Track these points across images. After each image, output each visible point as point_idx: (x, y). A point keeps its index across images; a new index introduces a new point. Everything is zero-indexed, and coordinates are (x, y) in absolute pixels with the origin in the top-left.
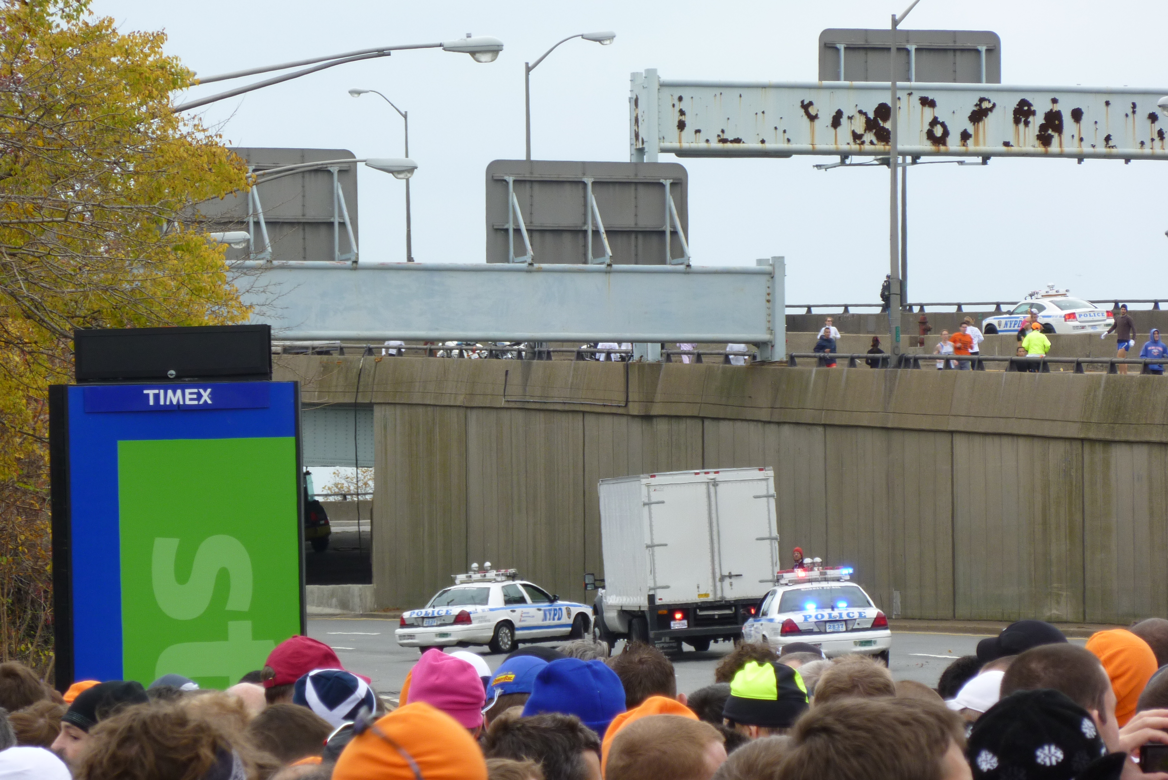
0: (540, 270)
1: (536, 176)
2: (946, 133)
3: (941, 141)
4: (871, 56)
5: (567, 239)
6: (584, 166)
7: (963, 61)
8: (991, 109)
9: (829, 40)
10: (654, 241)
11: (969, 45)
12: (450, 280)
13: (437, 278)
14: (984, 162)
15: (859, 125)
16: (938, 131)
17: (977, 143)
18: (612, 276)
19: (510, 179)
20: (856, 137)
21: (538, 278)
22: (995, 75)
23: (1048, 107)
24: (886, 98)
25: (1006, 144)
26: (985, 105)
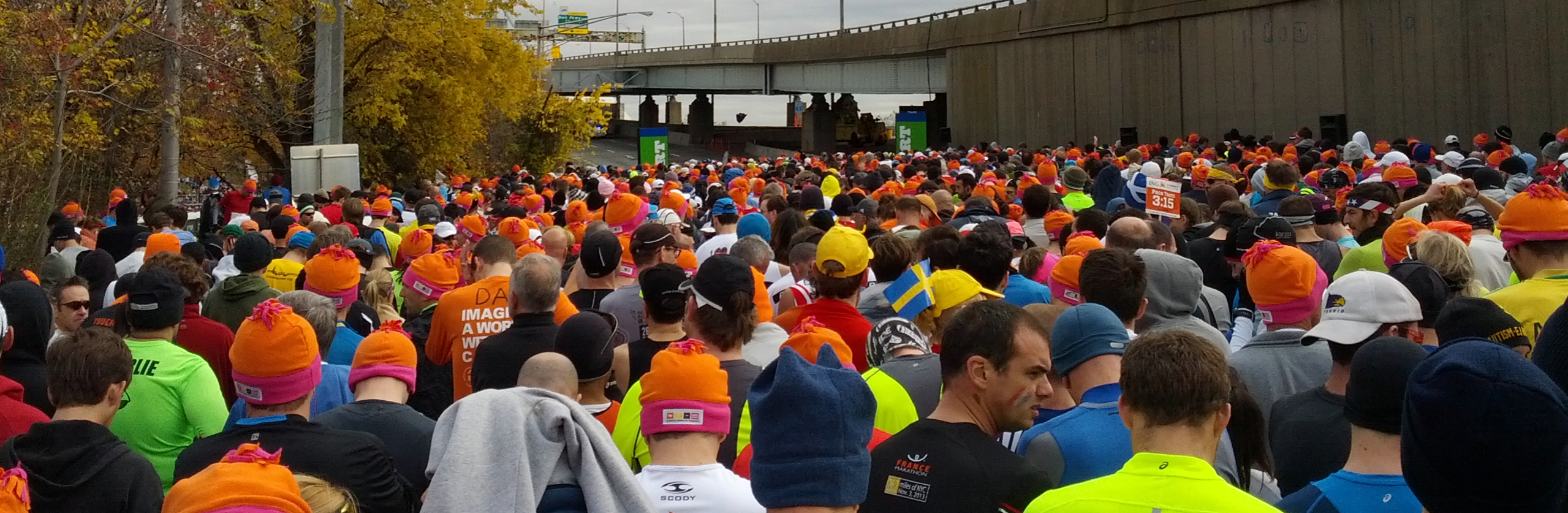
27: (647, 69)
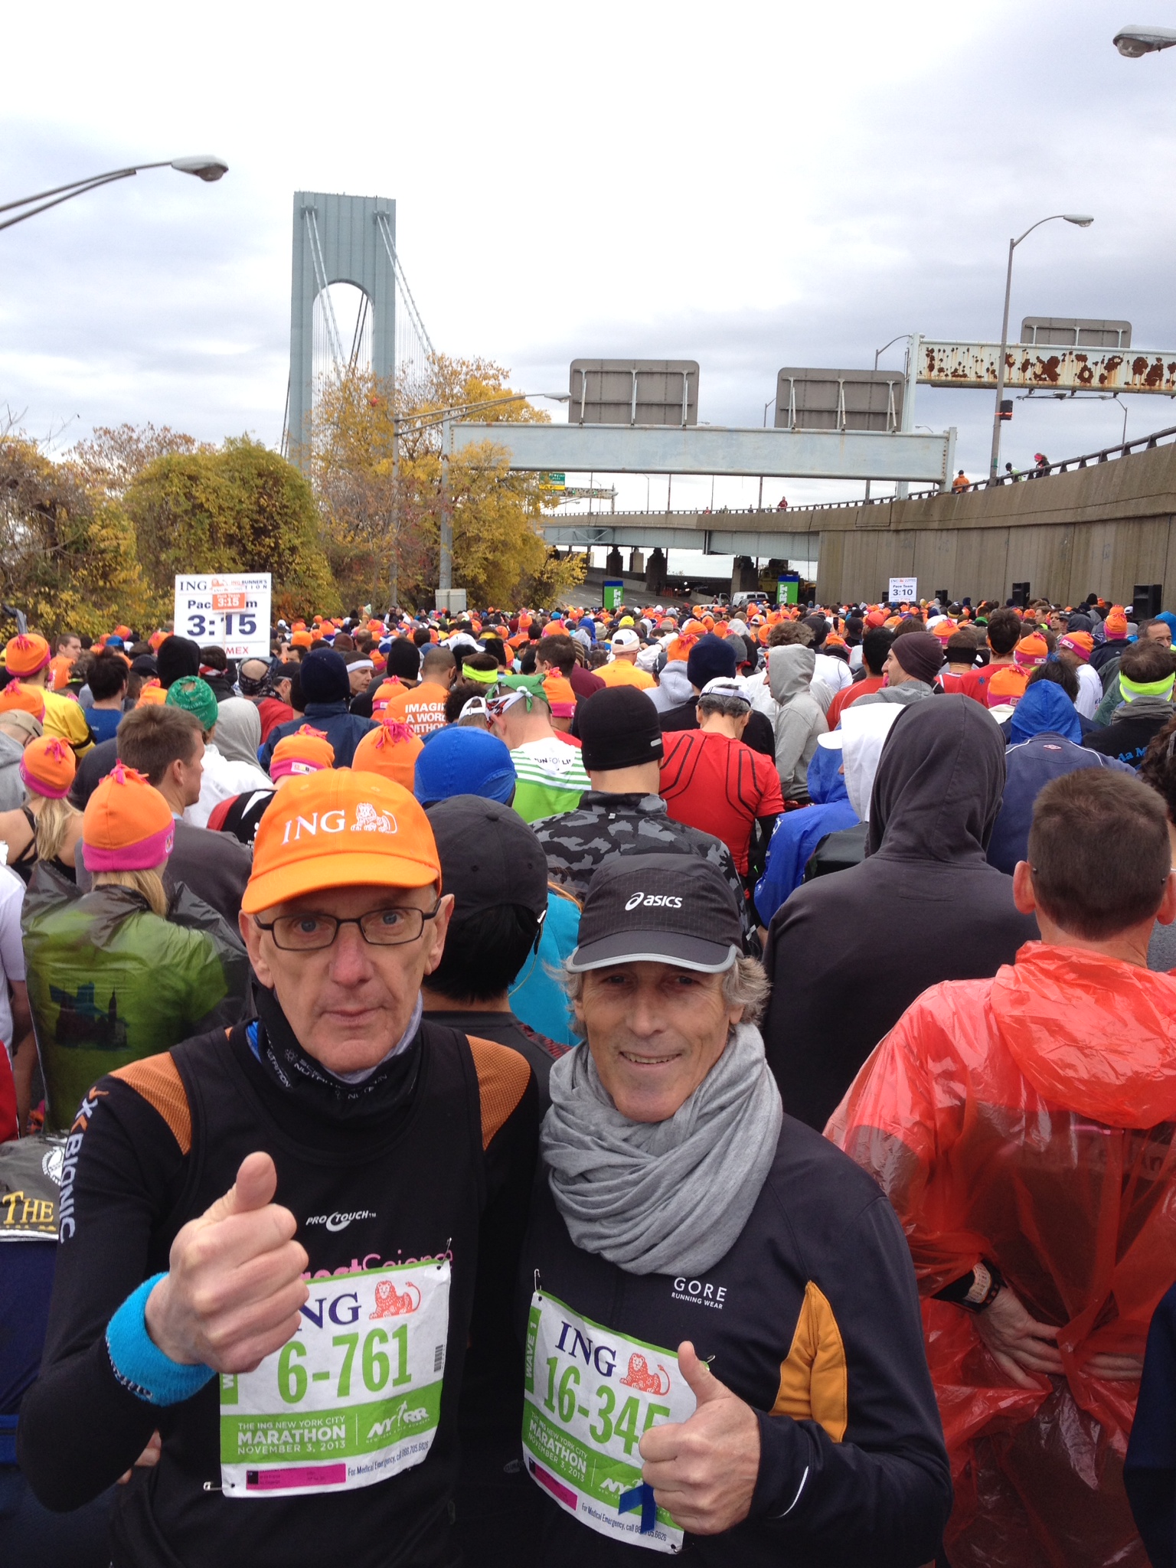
0: (798, 432)
1: (809, 378)
2: (1091, 376)
3: (1088, 380)
4: (1052, 332)
5: (826, 416)
6: (840, 372)
7: (1107, 337)
8: (1119, 364)
9: (1028, 323)
10: (881, 418)
11: (1112, 329)
12: (743, 437)
13: (735, 436)
14: (1115, 396)
15: (1038, 369)
16: (1086, 374)
17: (1109, 383)
18: (846, 437)
19: (792, 379)
20: (1036, 376)
21: (797, 436)
22: (1127, 344)
23: (1155, 363)
24: (1059, 355)
25: (1127, 383)
26: (1117, 360)
27: (614, 529)
